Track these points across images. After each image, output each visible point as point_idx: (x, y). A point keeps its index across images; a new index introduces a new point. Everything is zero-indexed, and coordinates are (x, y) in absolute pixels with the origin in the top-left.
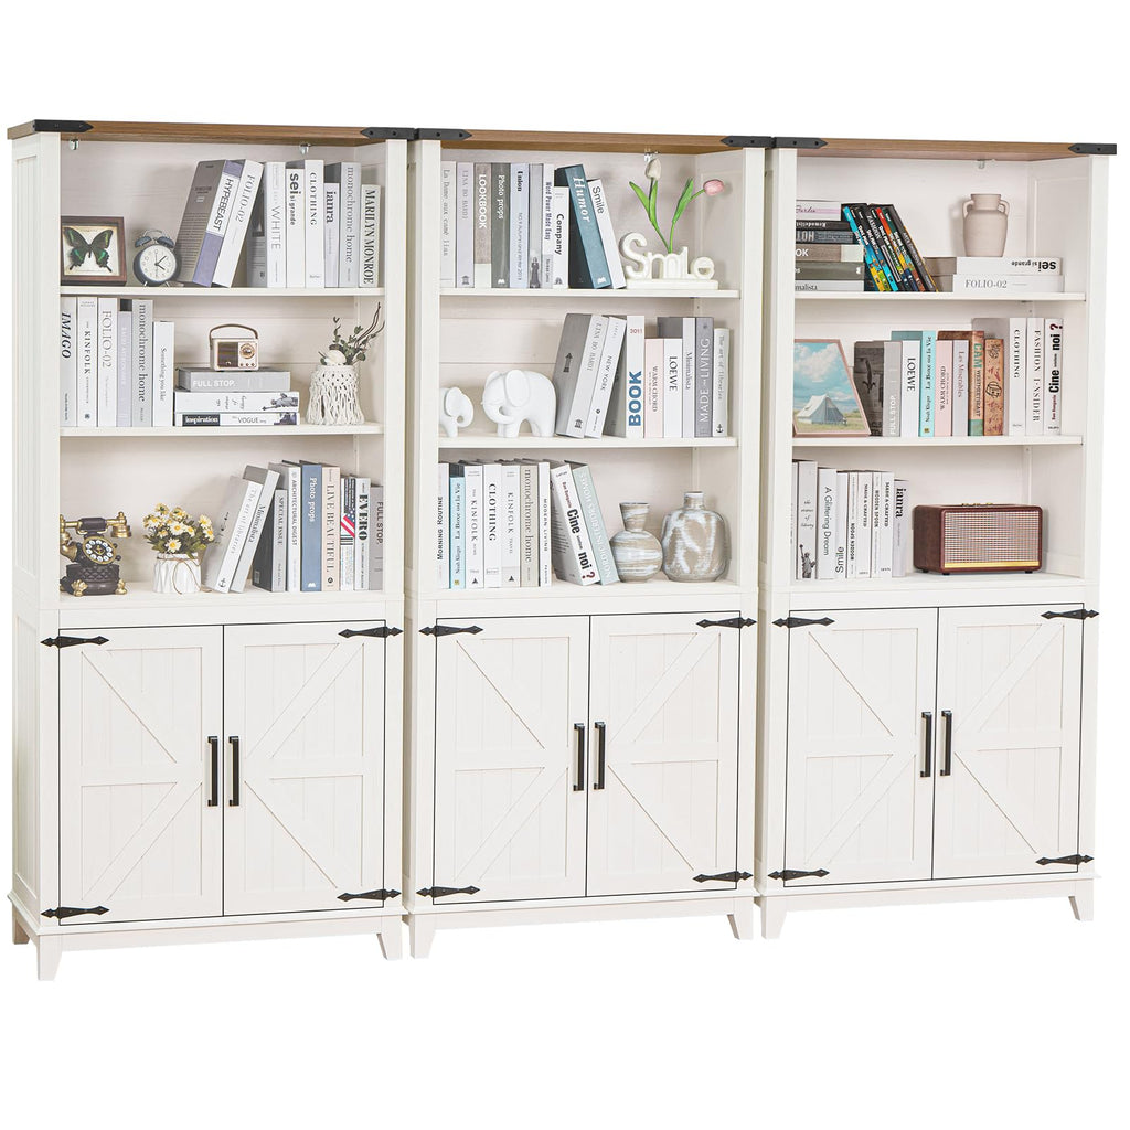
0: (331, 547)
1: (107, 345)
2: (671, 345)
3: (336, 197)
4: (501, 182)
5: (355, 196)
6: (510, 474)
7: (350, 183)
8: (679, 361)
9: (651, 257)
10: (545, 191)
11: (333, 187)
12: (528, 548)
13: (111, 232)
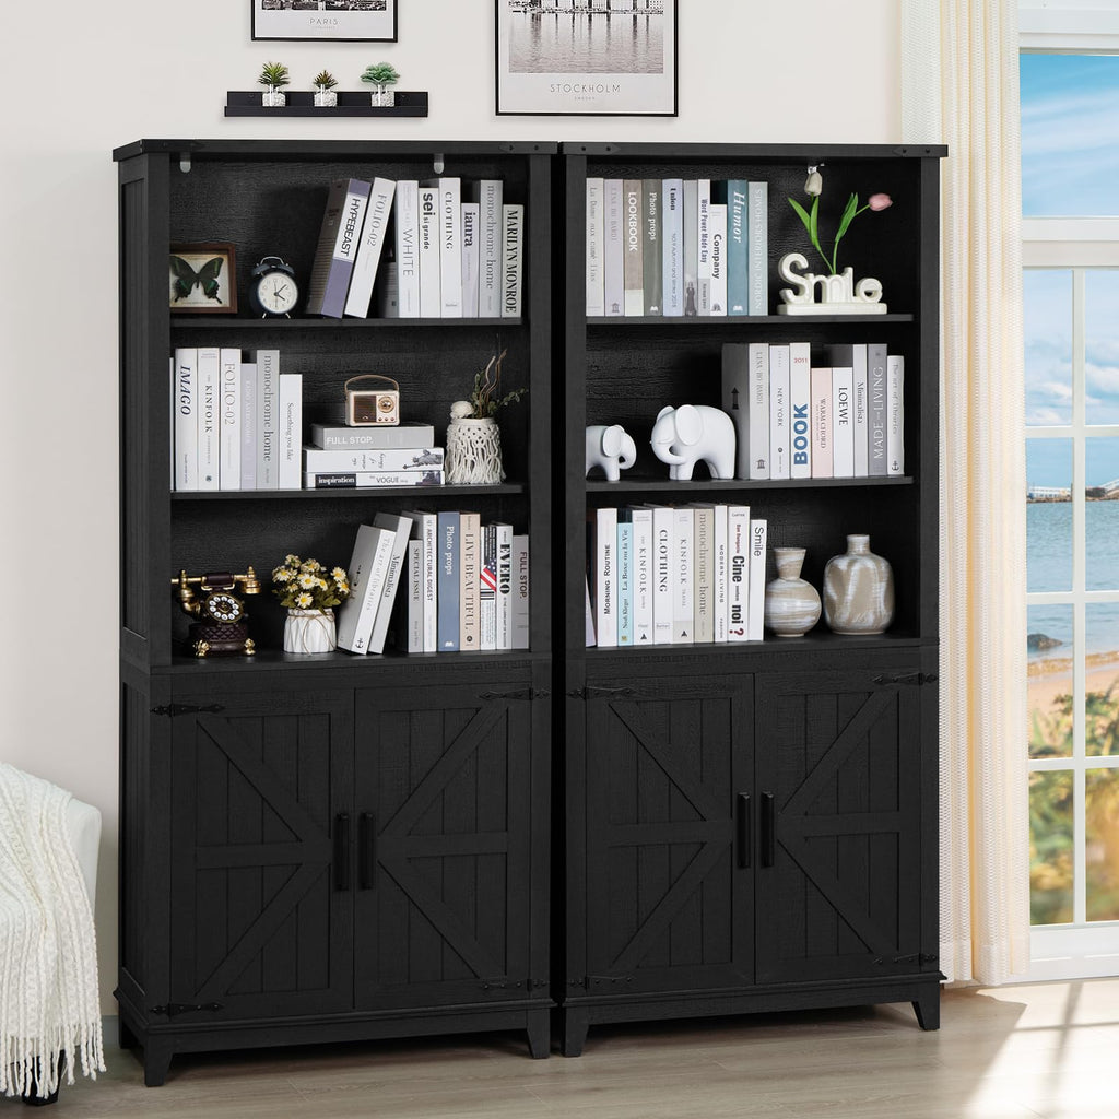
0: (470, 601)
1: (230, 400)
2: (840, 375)
3: (475, 218)
4: (653, 200)
5: (496, 218)
6: (684, 519)
7: (490, 203)
8: (849, 392)
9: (812, 279)
10: (700, 209)
11: (471, 207)
12: (703, 600)
13: (221, 261)
